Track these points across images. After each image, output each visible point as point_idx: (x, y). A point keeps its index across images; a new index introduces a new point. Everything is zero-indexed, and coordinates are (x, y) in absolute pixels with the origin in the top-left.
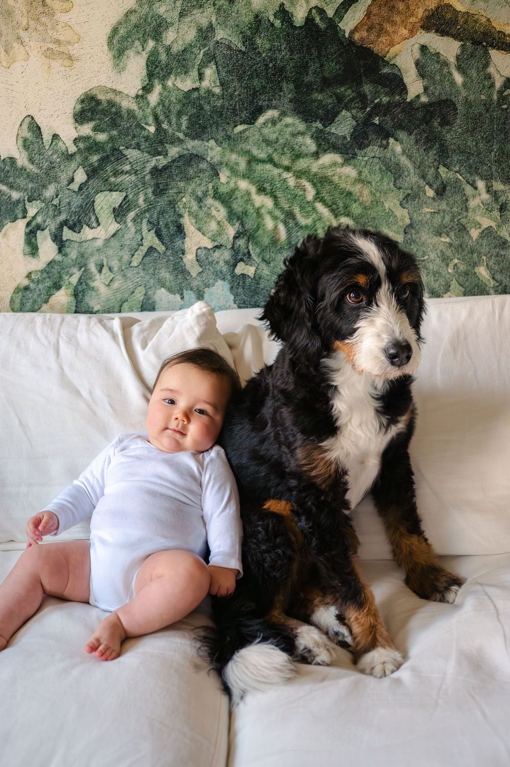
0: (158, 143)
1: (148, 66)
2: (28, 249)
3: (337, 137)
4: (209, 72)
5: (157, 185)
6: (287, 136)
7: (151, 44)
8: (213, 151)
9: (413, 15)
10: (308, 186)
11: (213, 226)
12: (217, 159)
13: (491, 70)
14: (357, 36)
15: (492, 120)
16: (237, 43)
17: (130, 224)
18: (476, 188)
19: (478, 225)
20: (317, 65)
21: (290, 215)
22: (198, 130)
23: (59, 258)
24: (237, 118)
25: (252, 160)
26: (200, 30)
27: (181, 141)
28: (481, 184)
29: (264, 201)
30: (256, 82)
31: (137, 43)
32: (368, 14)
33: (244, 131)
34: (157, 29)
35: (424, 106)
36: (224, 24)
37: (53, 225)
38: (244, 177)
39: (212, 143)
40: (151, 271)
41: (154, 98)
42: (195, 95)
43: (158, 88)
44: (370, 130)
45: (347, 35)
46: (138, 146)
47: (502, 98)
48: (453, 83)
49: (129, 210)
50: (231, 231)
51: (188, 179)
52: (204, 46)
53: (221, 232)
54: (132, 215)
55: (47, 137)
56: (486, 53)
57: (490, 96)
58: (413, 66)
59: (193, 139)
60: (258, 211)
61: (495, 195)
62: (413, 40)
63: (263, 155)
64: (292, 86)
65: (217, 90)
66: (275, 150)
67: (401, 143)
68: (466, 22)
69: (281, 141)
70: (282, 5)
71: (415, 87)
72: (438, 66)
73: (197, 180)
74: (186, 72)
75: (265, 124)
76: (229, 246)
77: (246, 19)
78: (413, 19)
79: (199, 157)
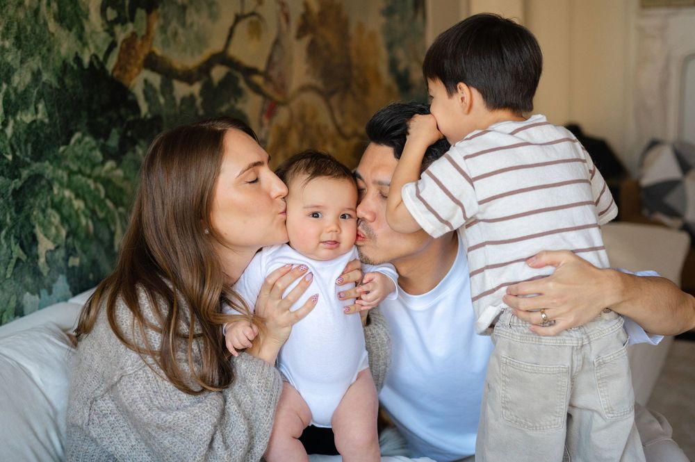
0: (15, 169)
1: (4, 105)
3: (112, 148)
4: (41, 106)
5: (17, 205)
6: (87, 151)
8: (47, 168)
9: (139, 58)
10: (101, 187)
11: (53, 231)
12: (51, 176)
13: (175, 93)
14: (115, 74)
17: (3, 241)
20: (98, 96)
21: (93, 212)
22: (38, 156)
24: (60, 141)
26: (33, 74)
27: (29, 165)
29: (78, 204)
30: (68, 112)
32: (119, 59)
33: (64, 151)
34: (8, 74)
35: (150, 120)
36: (46, 68)
38: (67, 187)
39: (47, 163)
40: (19, 280)
41: (9, 131)
42: (34, 126)
43: (11, 123)
44: (127, 141)
45: (110, 74)
46: (2, 173)
47: (181, 112)
48: (160, 104)
49: (1, 229)
50: (64, 233)
51: (35, 195)
52: (36, 86)
53: (58, 234)
54: (4, 232)
56: (172, 82)
57: (176, 111)
58: (142, 93)
59: (36, 161)
60: (76, 212)
62: (140, 76)
63: (76, 168)
64: (86, 113)
65: (47, 121)
66: (82, 163)
67: (142, 148)
69: (85, 156)
70: (77, 53)
71: (144, 108)
72: (152, 93)
73: (41, 195)
74: (28, 108)
75: (75, 143)
76: (63, 245)
77: (59, 64)
78: (139, 62)
79: (40, 176)
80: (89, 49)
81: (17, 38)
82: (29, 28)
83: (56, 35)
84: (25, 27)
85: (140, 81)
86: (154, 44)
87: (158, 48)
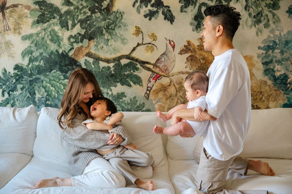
0: (31, 75)
1: (29, 60)
2: (2, 95)
4: (42, 62)
5: (30, 84)
6: (58, 75)
7: (30, 55)
8: (42, 77)
9: (83, 53)
10: (62, 86)
12: (42, 79)
13: (100, 65)
14: (72, 57)
15: (100, 75)
16: (48, 56)
17: (24, 91)
20: (64, 62)
21: (58, 92)
22: (39, 73)
23: (9, 97)
24: (47, 71)
25: (50, 80)
26: (40, 53)
27: (35, 75)
29: (53, 89)
30: (51, 64)
31: (27, 55)
32: (74, 52)
33: (49, 74)
34: (32, 52)
36: (45, 52)
37: (8, 91)
38: (48, 83)
40: (28, 102)
41: (30, 66)
42: (39, 66)
43: (31, 64)
45: (70, 56)
46: (27, 75)
47: (102, 71)
48: (92, 67)
49: (24, 88)
50: (45, 94)
51: (37, 83)
52: (41, 56)
53: (43, 94)
54: (25, 89)
55: (8, 72)
56: (98, 62)
57: (99, 70)
58: (84, 63)
59: (38, 75)
60: (51, 90)
62: (83, 58)
63: (52, 79)
64: (59, 66)
65: (43, 65)
66: (55, 78)
68: (94, 55)
69: (56, 76)
70: (57, 50)
72: (89, 64)
73: (39, 83)
74: (37, 61)
75: (53, 73)
76: (45, 97)
77: (50, 52)
78: (83, 54)
79: (39, 79)
80: (62, 49)
81: (36, 44)
82: (40, 42)
83: (49, 44)
84: (39, 42)
85: (82, 60)
86: (91, 49)
87: (93, 51)
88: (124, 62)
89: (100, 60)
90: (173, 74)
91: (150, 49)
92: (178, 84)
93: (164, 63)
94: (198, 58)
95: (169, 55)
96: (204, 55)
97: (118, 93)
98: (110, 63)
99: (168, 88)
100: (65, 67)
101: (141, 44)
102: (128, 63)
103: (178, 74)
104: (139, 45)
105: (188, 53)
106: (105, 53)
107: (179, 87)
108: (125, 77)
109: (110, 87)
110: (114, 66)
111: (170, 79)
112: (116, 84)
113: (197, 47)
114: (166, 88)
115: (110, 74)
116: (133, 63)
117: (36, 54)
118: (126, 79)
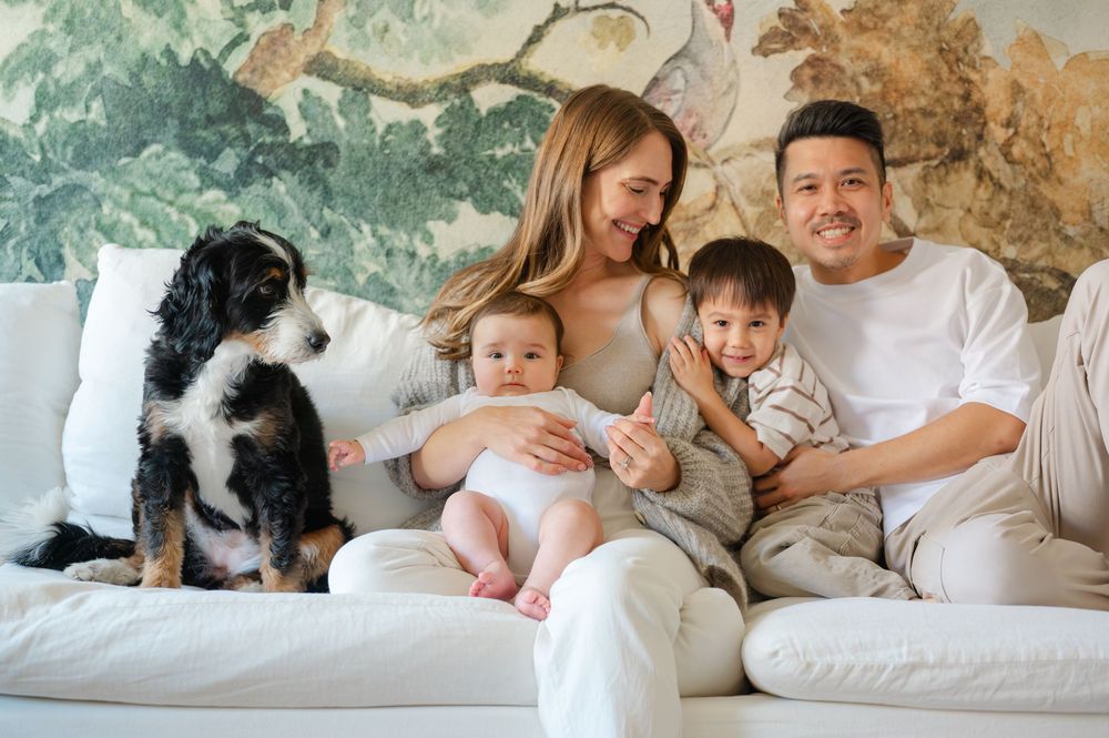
0: (43, 172)
1: (36, 97)
3: (221, 174)
4: (96, 105)
5: (40, 214)
6: (172, 171)
7: (40, 76)
8: (96, 181)
9: (293, 60)
10: (192, 222)
12: (100, 190)
13: (372, 115)
14: (240, 78)
15: (375, 165)
16: (125, 79)
17: (10, 251)
18: (361, 232)
19: (364, 270)
20: (202, 103)
22: (83, 160)
24: (122, 151)
25: (135, 193)
26: (89, 65)
27: (65, 171)
28: (366, 228)
29: (146, 235)
30: (141, 117)
31: (27, 75)
32: (252, 57)
33: (129, 164)
34: (47, 62)
35: (307, 148)
36: (112, 61)
38: (127, 209)
39: (96, 174)
41: (40, 128)
42: (81, 126)
43: (45, 118)
44: (253, 169)
45: (231, 76)
46: (23, 174)
47: (385, 144)
48: (335, 127)
49: (10, 236)
51: (71, 209)
52: (92, 80)
54: (12, 242)
56: (367, 99)
57: (372, 140)
58: (296, 108)
59: (78, 169)
60: (140, 244)
61: (381, 240)
62: (295, 83)
63: (146, 189)
64: (176, 122)
65: (103, 123)
66: (159, 184)
67: (285, 183)
68: (346, 69)
69: (165, 175)
70: (168, 45)
71: (298, 130)
72: (320, 110)
73: (80, 211)
74: (73, 105)
75: (149, 157)
77: (134, 56)
78: (295, 64)
79: (82, 188)
80: (191, 40)
81: (68, 22)
82: (89, 11)
83: (133, 21)
84: (82, 10)
85: (286, 94)
86: (330, 41)
87: (339, 49)
88: (490, 96)
89: (372, 91)
90: (730, 153)
91: (613, 31)
92: (752, 201)
93: (683, 99)
94: (849, 72)
95: (707, 57)
96: (875, 55)
97: (464, 253)
98: (424, 103)
99: (704, 224)
100: (206, 128)
101: (572, 9)
102: (510, 103)
103: (755, 151)
104: (558, 13)
105: (797, 45)
106: (400, 55)
107: (762, 214)
108: (496, 174)
109: (425, 221)
110: (440, 117)
111: (715, 177)
112: (452, 204)
113: (842, 18)
114: (698, 220)
115: (423, 160)
116: (533, 101)
117: (68, 69)
118: (499, 185)
